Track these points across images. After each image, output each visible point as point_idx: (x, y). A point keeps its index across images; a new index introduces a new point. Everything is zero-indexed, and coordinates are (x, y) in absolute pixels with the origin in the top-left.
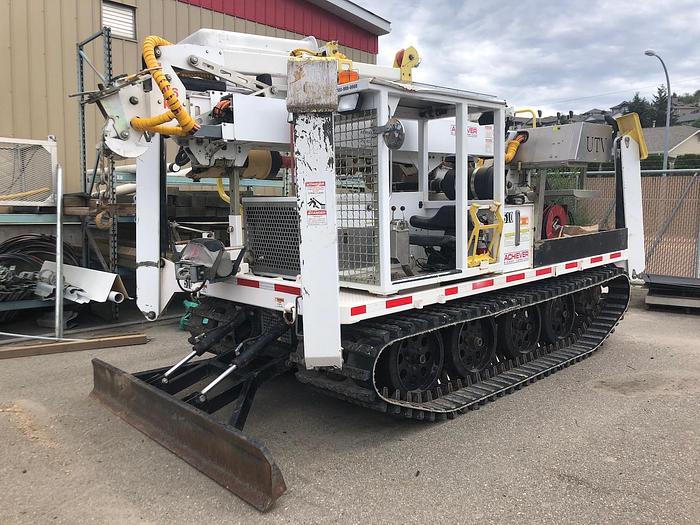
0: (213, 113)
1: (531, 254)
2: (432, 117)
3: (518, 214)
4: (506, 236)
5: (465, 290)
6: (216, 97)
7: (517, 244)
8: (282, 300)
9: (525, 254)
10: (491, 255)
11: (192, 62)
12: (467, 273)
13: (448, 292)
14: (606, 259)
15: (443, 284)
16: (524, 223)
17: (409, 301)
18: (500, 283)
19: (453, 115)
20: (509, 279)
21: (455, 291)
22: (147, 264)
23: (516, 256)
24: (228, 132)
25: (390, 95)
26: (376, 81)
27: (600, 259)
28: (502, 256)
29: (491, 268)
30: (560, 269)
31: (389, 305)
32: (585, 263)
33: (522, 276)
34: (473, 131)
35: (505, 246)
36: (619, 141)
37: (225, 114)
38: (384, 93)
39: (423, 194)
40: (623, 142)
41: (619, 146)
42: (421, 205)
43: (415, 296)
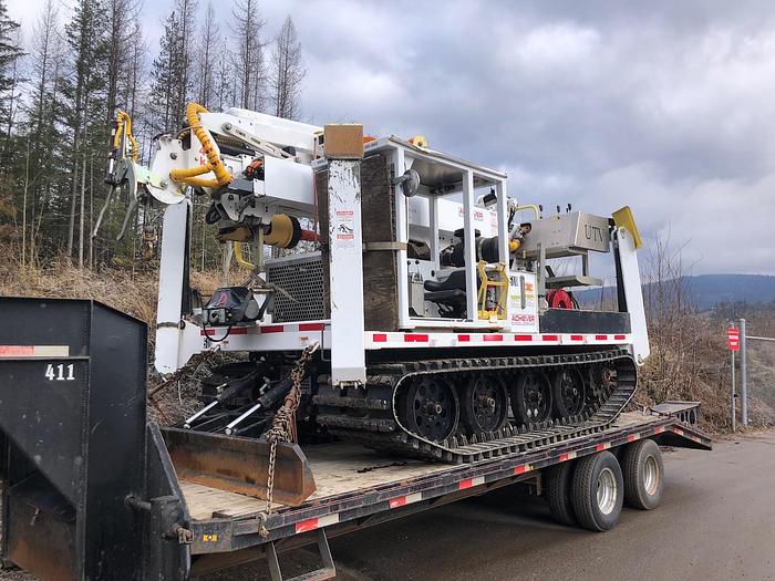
0: (246, 173)
1: (537, 319)
2: (441, 194)
3: (522, 278)
4: (512, 297)
5: (476, 341)
6: (248, 161)
7: (523, 308)
8: (307, 338)
9: (531, 318)
10: (499, 313)
11: (227, 128)
12: (477, 324)
13: (461, 339)
14: (611, 340)
15: (456, 330)
16: (529, 289)
17: (425, 339)
18: (508, 341)
19: (461, 190)
20: (518, 338)
21: (467, 338)
22: (168, 325)
23: (523, 318)
24: (259, 188)
25: (406, 155)
26: (394, 139)
27: (605, 338)
28: (510, 317)
29: (500, 324)
30: (566, 339)
31: (408, 339)
32: (590, 339)
33: (529, 338)
34: (479, 215)
35: (512, 307)
36: (615, 233)
37: (257, 173)
38: (401, 151)
39: (435, 264)
40: (619, 233)
41: (616, 238)
42: (433, 274)
43: (432, 336)
